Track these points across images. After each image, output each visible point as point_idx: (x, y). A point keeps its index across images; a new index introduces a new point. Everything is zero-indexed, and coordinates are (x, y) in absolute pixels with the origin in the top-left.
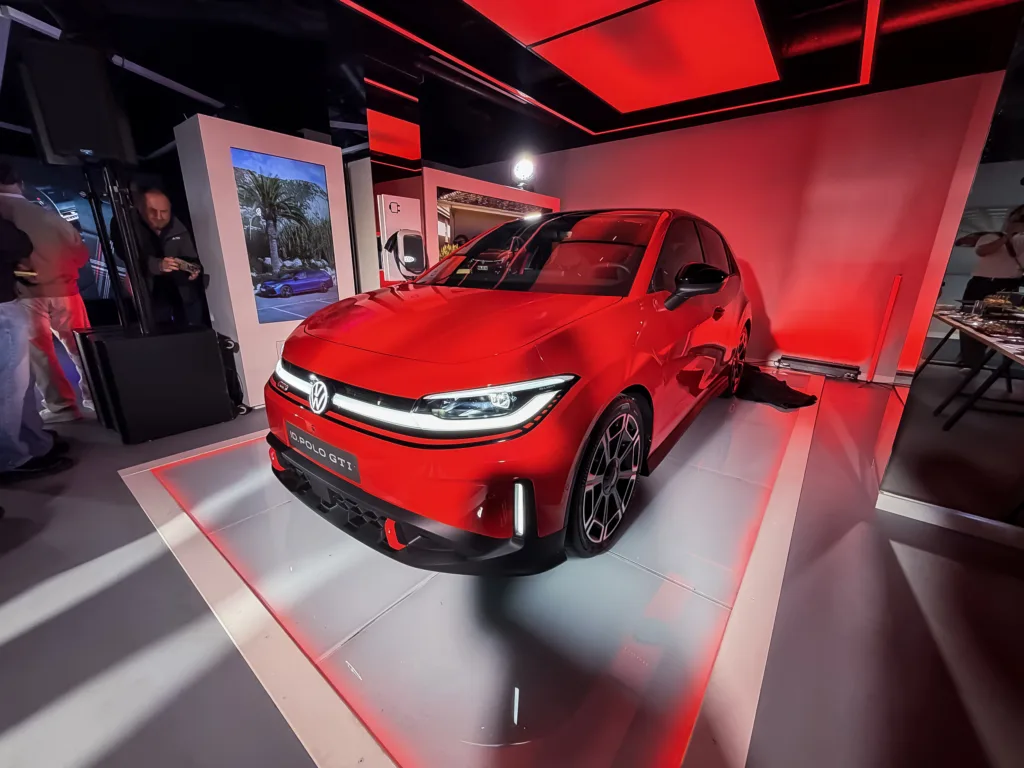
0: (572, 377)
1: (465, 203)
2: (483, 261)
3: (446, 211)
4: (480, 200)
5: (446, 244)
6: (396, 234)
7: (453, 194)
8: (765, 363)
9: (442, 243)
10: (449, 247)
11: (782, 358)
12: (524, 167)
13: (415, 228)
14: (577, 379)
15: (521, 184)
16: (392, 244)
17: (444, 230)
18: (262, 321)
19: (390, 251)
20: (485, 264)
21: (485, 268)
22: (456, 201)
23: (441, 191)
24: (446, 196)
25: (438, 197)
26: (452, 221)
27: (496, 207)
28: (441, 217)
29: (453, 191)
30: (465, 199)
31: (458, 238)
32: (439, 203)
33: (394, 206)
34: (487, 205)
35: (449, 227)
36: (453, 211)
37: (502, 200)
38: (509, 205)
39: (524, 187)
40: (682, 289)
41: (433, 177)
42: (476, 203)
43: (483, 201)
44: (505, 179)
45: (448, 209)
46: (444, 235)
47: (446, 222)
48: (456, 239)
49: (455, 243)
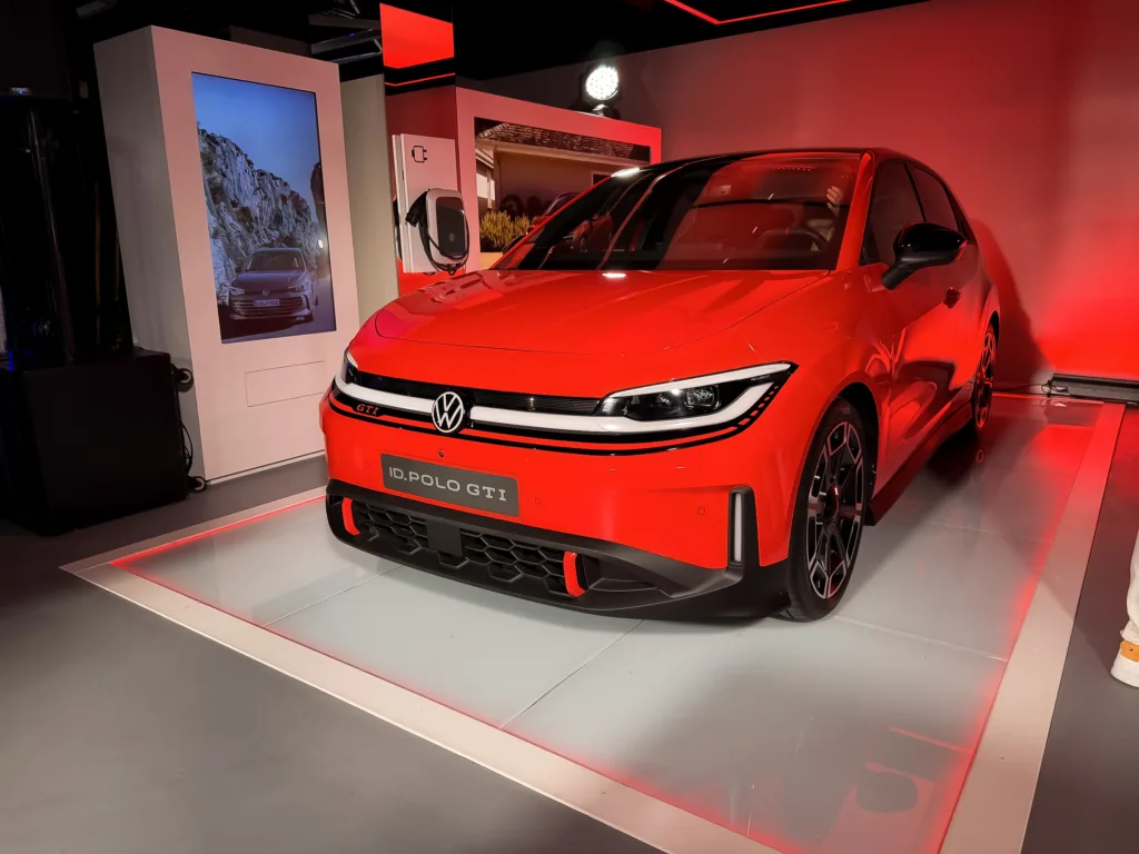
1: (517, 142)
3: (488, 156)
4: (538, 137)
5: (490, 210)
6: (424, 195)
7: (498, 128)
9: (483, 209)
10: (494, 216)
11: (1054, 379)
12: (603, 82)
13: (449, 185)
15: (601, 107)
16: (418, 214)
17: (485, 188)
19: (414, 224)
22: (503, 139)
23: (481, 125)
24: (487, 133)
25: (476, 134)
26: (497, 173)
28: (482, 167)
29: (497, 123)
30: (519, 135)
31: (509, 202)
32: (480, 145)
33: (418, 152)
34: (550, 145)
35: (492, 182)
36: (498, 156)
37: (573, 136)
38: (582, 143)
39: (604, 111)
40: (905, 259)
41: (470, 103)
42: (531, 142)
43: (543, 138)
45: (491, 154)
46: (485, 196)
47: (489, 174)
48: (504, 201)
49: (502, 211)
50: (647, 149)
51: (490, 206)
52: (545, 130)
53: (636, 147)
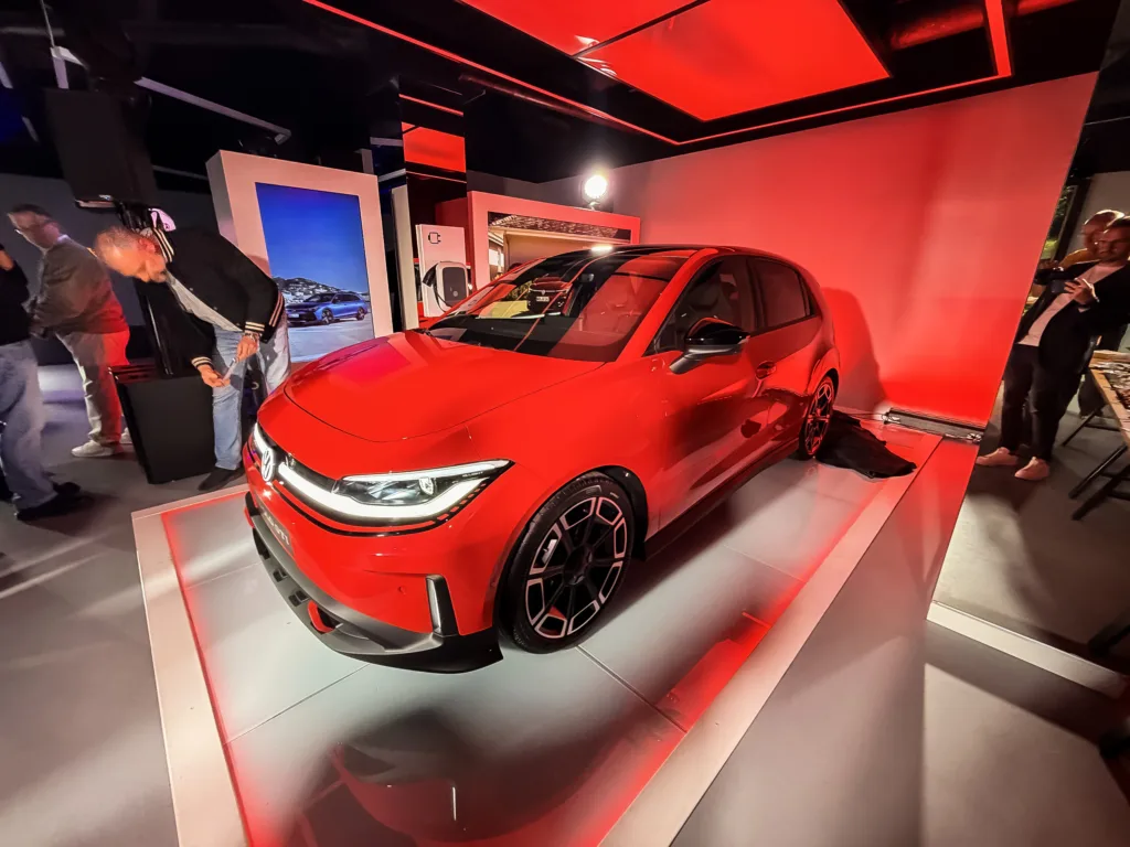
0: (505, 463)
1: (522, 228)
2: (543, 292)
3: (499, 237)
4: (540, 224)
5: (499, 273)
6: (434, 267)
7: (507, 219)
8: (870, 417)
9: (493, 272)
11: (891, 412)
12: (597, 183)
13: (459, 259)
14: (511, 464)
15: (592, 204)
16: (431, 278)
17: (497, 259)
19: (429, 284)
20: (546, 294)
21: (546, 299)
22: (511, 226)
23: (494, 217)
24: (499, 222)
25: (489, 223)
26: (506, 249)
27: (560, 231)
28: (493, 245)
29: (508, 215)
30: (523, 223)
32: (491, 229)
33: (434, 237)
34: (549, 230)
35: (502, 255)
36: (508, 238)
37: (569, 223)
38: (575, 228)
39: (596, 208)
41: (481, 202)
42: (535, 227)
43: (544, 225)
44: (571, 199)
45: (503, 235)
46: (496, 264)
47: (499, 250)
48: (511, 267)
50: (630, 232)
51: (500, 270)
52: (546, 220)
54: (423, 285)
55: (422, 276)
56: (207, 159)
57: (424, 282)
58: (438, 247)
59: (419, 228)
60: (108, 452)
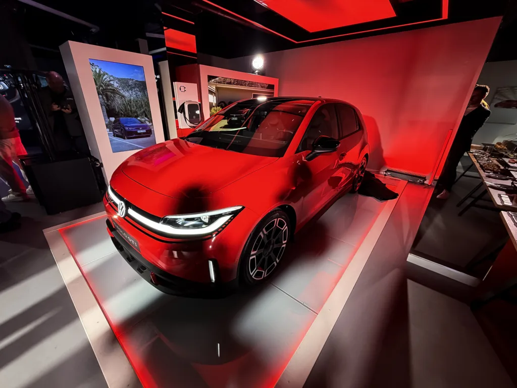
1: (224, 83)
2: (235, 115)
3: (213, 88)
4: (232, 82)
5: (214, 106)
6: (183, 104)
7: (217, 79)
8: (379, 172)
9: (211, 106)
10: (215, 108)
11: (387, 170)
12: (258, 62)
13: (196, 100)
15: (257, 71)
16: (182, 109)
17: (212, 99)
18: (113, 152)
19: (181, 113)
20: (236, 117)
21: (236, 119)
22: (219, 83)
23: (210, 78)
24: (213, 80)
25: (208, 81)
26: (216, 94)
27: (241, 85)
28: (211, 92)
29: (217, 77)
30: (224, 81)
31: (221, 103)
32: (209, 84)
33: (182, 88)
34: (237, 84)
35: (215, 97)
36: (217, 88)
37: (246, 81)
38: (249, 84)
39: (259, 73)
41: (205, 71)
42: (230, 83)
43: (234, 82)
44: (248, 69)
45: (214, 88)
46: (212, 101)
47: (214, 94)
48: (219, 103)
49: (219, 106)
50: (273, 86)
51: (214, 105)
52: (235, 80)
53: (269, 85)
54: (178, 113)
55: (178, 109)
56: (61, 44)
57: (179, 111)
58: (185, 93)
59: (175, 84)
60: (20, 199)
